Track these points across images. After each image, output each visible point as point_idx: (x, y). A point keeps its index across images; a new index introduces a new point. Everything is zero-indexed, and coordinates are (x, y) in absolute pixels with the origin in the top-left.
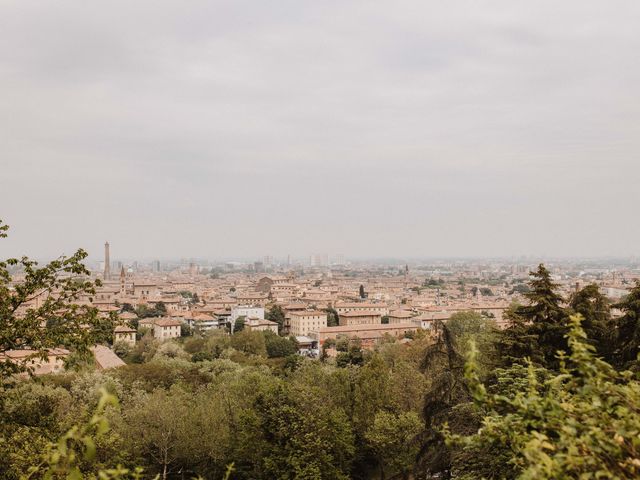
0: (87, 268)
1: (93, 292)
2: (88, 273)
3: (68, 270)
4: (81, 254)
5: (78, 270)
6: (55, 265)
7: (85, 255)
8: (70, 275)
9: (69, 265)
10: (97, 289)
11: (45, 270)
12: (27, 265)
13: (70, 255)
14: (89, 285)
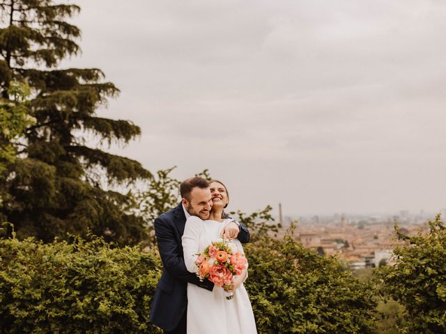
0: (272, 217)
1: (276, 231)
2: (273, 220)
3: (262, 217)
4: (269, 208)
5: (267, 217)
6: (255, 215)
7: (271, 209)
8: (264, 220)
9: (263, 215)
10: (278, 229)
11: (249, 218)
12: (241, 215)
13: (263, 209)
14: (274, 226)
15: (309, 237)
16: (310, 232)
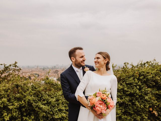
0: (17, 66)
1: (19, 71)
2: (18, 67)
3: (13, 66)
4: (16, 63)
5: (16, 66)
6: (10, 65)
7: (17, 63)
9: (14, 65)
10: (20, 71)
11: (8, 67)
12: (5, 65)
13: (14, 63)
14: (18, 70)
15: (26, 73)
16: (26, 71)
